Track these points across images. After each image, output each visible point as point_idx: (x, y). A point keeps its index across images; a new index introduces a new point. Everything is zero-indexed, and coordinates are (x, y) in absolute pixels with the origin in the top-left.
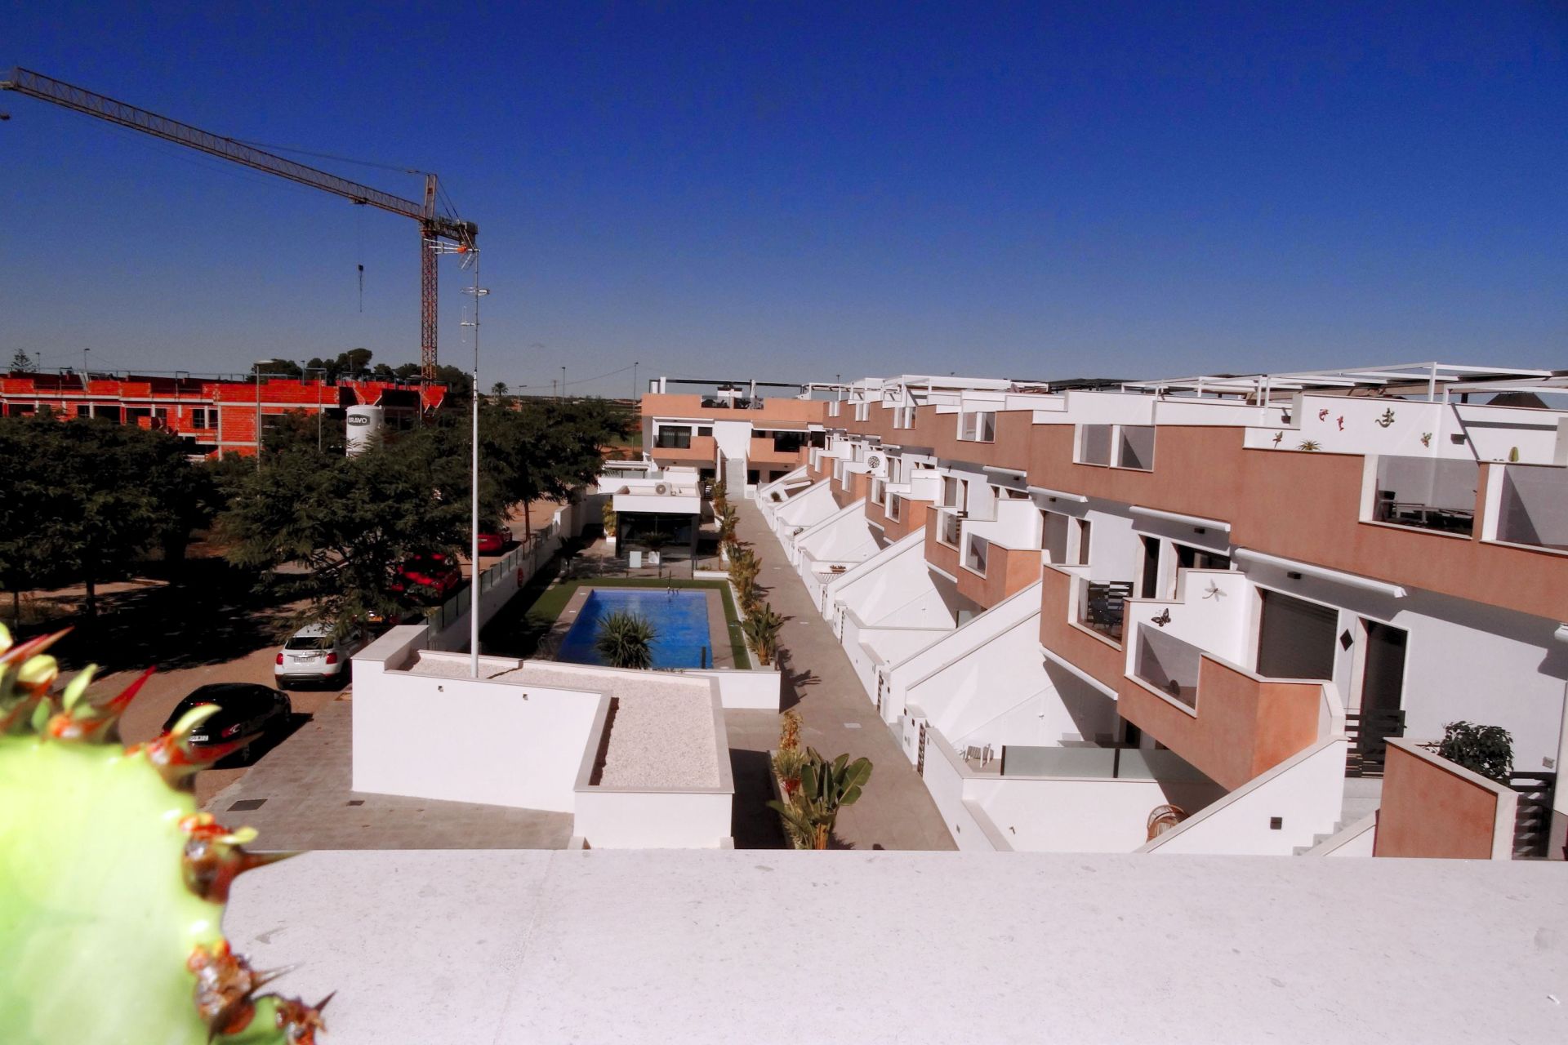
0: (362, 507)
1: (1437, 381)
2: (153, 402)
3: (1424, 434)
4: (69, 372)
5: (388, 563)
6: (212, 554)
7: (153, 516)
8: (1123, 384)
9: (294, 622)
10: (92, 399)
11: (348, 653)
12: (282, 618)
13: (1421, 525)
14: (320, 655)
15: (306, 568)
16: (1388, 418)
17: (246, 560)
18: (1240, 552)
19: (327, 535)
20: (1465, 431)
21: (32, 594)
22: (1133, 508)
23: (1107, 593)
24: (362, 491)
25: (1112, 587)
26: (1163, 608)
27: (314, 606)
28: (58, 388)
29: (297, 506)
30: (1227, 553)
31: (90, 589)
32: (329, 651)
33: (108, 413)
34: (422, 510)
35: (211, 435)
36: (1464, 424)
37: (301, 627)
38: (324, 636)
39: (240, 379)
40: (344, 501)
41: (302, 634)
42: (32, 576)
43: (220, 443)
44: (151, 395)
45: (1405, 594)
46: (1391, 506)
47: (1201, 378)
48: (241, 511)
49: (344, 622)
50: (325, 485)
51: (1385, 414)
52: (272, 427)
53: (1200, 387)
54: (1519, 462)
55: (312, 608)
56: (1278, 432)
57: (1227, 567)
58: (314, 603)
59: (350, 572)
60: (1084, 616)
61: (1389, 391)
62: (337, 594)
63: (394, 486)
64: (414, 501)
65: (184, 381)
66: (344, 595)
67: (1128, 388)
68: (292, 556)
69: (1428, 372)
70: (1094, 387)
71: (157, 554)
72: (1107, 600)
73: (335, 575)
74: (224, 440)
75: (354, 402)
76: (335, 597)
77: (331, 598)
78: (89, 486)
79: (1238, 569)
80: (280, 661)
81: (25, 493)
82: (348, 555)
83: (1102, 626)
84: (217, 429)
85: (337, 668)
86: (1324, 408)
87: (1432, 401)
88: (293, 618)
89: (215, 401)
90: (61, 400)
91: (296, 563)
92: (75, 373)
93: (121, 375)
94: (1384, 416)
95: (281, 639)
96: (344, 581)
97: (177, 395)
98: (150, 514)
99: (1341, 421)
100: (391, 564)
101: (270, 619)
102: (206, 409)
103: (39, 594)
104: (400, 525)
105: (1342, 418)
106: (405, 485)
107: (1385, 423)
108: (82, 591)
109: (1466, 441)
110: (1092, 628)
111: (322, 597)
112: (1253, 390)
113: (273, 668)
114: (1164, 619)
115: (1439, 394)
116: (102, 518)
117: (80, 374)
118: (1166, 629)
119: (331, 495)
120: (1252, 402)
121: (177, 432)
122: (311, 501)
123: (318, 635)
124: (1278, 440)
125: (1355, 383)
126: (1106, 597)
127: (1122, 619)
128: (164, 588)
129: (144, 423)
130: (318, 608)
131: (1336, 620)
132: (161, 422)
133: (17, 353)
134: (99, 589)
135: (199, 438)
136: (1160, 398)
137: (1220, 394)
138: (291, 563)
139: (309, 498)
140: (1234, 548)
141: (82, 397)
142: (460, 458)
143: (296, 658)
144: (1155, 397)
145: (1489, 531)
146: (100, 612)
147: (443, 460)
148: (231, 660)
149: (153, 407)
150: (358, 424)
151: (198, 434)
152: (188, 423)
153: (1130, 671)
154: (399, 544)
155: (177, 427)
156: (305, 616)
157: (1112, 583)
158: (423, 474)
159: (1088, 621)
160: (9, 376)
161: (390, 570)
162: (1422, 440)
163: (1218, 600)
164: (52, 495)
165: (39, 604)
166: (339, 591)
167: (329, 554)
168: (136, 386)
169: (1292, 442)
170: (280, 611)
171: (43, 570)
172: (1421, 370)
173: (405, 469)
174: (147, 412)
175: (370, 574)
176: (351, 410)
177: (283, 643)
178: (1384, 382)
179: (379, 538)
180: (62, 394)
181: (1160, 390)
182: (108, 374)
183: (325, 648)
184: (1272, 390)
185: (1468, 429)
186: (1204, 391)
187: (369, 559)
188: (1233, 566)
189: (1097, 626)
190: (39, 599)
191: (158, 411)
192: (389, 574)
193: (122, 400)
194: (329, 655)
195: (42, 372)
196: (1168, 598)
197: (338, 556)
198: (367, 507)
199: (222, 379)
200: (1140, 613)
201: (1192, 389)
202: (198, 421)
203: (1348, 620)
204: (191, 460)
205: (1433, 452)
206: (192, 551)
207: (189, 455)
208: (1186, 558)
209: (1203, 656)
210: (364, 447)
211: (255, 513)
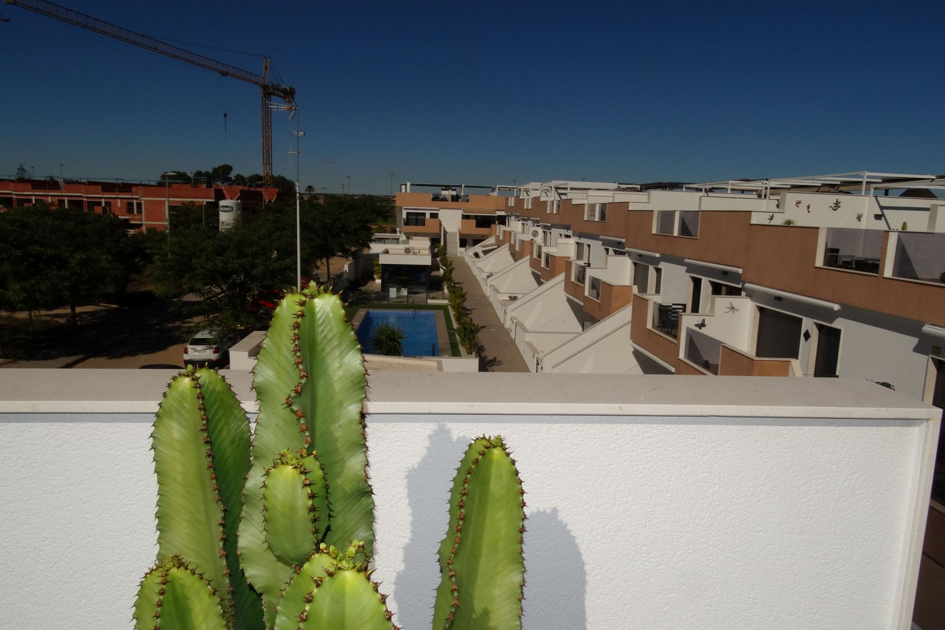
0: (233, 262)
1: (867, 182)
2: (104, 197)
3: (858, 214)
4: (52, 179)
5: (248, 294)
6: (143, 289)
7: (109, 266)
8: (685, 186)
9: (195, 329)
10: (67, 195)
11: (225, 347)
12: (187, 327)
13: (851, 269)
14: (210, 348)
15: (200, 297)
16: (837, 205)
17: (166, 292)
18: (747, 285)
19: (212, 278)
20: (882, 212)
21: (39, 312)
22: (686, 260)
23: (670, 310)
24: (232, 252)
25: (674, 307)
26: (701, 318)
27: (205, 319)
28: (46, 189)
29: (194, 261)
30: (740, 286)
31: (73, 310)
32: (215, 346)
33: (77, 204)
34: (267, 263)
35: (138, 217)
36: (882, 208)
37: (198, 332)
38: (211, 337)
39: (155, 183)
40: (222, 258)
41: (199, 336)
42: (41, 302)
43: (144, 222)
44: (102, 193)
45: (840, 309)
46: (837, 257)
47: (730, 182)
48: (162, 264)
49: (223, 330)
50: (211, 248)
51: (835, 203)
52: (175, 213)
53: (730, 187)
54: (907, 230)
55: (204, 321)
56: (771, 214)
57: (740, 294)
58: (205, 318)
59: (226, 300)
60: (656, 324)
61: (841, 188)
62: (218, 313)
63: (251, 249)
64: (262, 258)
65: (121, 185)
66: (223, 314)
67: (687, 188)
68: (192, 290)
69: (862, 177)
70: (667, 187)
71: (111, 289)
72: (670, 315)
73: (217, 302)
74: (145, 221)
75: (224, 198)
76: (217, 314)
77: (215, 315)
78: (71, 248)
79: (746, 296)
80: (186, 352)
81: (34, 253)
82: (224, 289)
83: (666, 330)
84: (142, 214)
85: (220, 356)
86: (799, 200)
87: (863, 194)
88: (193, 327)
89: (140, 197)
90: (48, 196)
91: (194, 294)
92: (55, 179)
93: (83, 181)
94: (834, 204)
95: (187, 339)
96: (223, 305)
97: (117, 193)
98: (107, 265)
99: (809, 207)
100: (250, 295)
101: (179, 328)
102: (135, 202)
103: (43, 312)
104: (255, 272)
105: (809, 205)
106: (257, 248)
107: (835, 208)
108: (68, 311)
109: (883, 218)
110: (661, 331)
111: (210, 314)
112: (761, 188)
113: (183, 356)
114: (702, 325)
115: (868, 190)
116: (79, 268)
117: (59, 180)
118: (703, 331)
119: (214, 255)
120: (760, 196)
121: (118, 216)
122: (203, 257)
123: (208, 336)
124: (771, 219)
125: (821, 184)
126: (670, 313)
127: (677, 325)
128: (116, 309)
129: (98, 210)
130: (207, 321)
131: (801, 324)
132: (108, 209)
133: (18, 167)
134: (78, 310)
135: (131, 220)
136: (706, 195)
137: (743, 191)
138: (191, 294)
139: (201, 256)
140: (744, 283)
141: (60, 194)
142: (289, 232)
143: (195, 350)
144: (701, 194)
145: (888, 271)
146: (79, 323)
147: (279, 233)
148: (157, 352)
149: (103, 201)
150: (226, 211)
151: (131, 217)
152: (124, 210)
153: (682, 355)
154: (254, 284)
155: (117, 213)
156: (200, 326)
157: (674, 304)
158: (267, 242)
159: (659, 327)
160: (16, 181)
161: (249, 299)
162: (857, 218)
163: (734, 314)
164: (49, 254)
165: (43, 318)
166: (220, 311)
167: (213, 289)
168: (93, 187)
169: (778, 220)
170: (185, 323)
171: (47, 298)
172: (858, 176)
173: (257, 239)
174: (99, 204)
175: (237, 301)
176: (222, 203)
177: (188, 342)
178: (839, 183)
179: (242, 280)
180: (48, 192)
181: (706, 189)
182: (75, 180)
183: (213, 345)
184: (771, 188)
185: (884, 211)
186: (732, 189)
187: (237, 292)
188: (743, 293)
189: (663, 329)
190: (43, 315)
191: (106, 203)
192: (249, 301)
193: (85, 196)
194: (215, 348)
195: (36, 178)
196: (706, 313)
197: (218, 290)
198: (235, 261)
199: (143, 183)
200: (688, 321)
201: (725, 188)
202: (130, 209)
203: (808, 324)
204: (130, 233)
205: (863, 225)
206: (131, 288)
207: (128, 230)
208: (717, 290)
209: (723, 346)
210: (232, 226)
211: (170, 264)
